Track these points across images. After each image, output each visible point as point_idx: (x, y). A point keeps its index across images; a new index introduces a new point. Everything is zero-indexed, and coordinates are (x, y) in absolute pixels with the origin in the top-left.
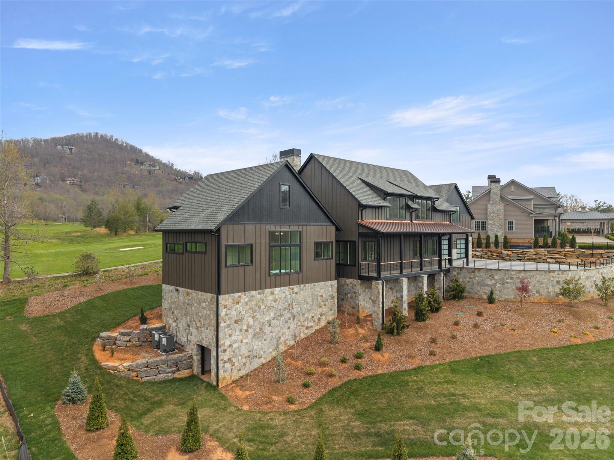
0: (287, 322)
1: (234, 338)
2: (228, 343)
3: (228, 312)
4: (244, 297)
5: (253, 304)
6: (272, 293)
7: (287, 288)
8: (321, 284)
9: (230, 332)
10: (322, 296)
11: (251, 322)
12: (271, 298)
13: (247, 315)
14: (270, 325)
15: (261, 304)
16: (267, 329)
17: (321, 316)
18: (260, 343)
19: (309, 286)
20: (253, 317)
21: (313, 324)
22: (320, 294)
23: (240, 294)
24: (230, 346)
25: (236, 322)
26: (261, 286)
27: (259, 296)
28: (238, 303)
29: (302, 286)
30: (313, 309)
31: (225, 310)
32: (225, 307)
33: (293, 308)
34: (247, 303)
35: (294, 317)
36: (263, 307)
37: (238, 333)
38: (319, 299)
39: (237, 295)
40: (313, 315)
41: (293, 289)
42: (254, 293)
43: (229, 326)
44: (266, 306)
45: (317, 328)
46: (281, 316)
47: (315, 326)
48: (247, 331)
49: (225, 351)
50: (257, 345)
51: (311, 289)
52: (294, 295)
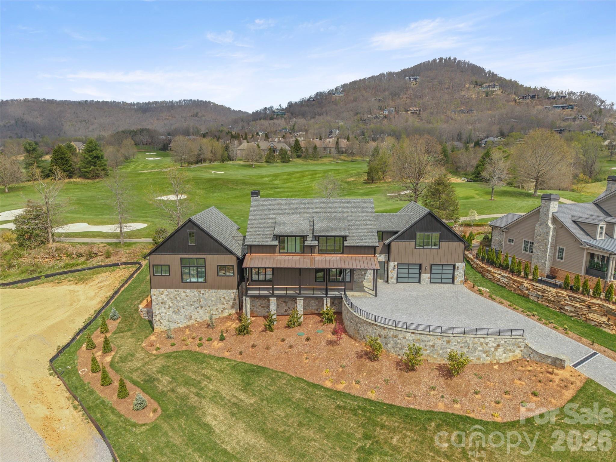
0: (196, 309)
1: (161, 311)
2: (157, 312)
3: (157, 298)
4: (166, 292)
5: (172, 296)
6: (184, 292)
7: (195, 290)
8: (224, 291)
9: (158, 307)
10: (224, 298)
11: (171, 305)
12: (184, 294)
13: (168, 301)
14: (184, 309)
15: (177, 297)
16: (182, 310)
17: (224, 309)
18: (178, 316)
19: (213, 291)
20: (172, 303)
21: (217, 313)
22: (223, 296)
23: (163, 290)
24: (159, 314)
25: (162, 303)
26: (177, 287)
27: (176, 293)
28: (162, 294)
29: (207, 290)
30: (216, 304)
31: (154, 296)
32: (155, 295)
33: (200, 302)
34: (167, 295)
35: (202, 307)
36: (178, 298)
37: (163, 308)
38: (222, 299)
39: (161, 290)
40: (217, 308)
41: (200, 291)
42: (172, 290)
43: (157, 304)
44: (180, 298)
45: (221, 316)
46: (191, 305)
47: (218, 314)
48: (169, 308)
49: (156, 316)
50: (176, 317)
51: (215, 292)
52: (201, 295)
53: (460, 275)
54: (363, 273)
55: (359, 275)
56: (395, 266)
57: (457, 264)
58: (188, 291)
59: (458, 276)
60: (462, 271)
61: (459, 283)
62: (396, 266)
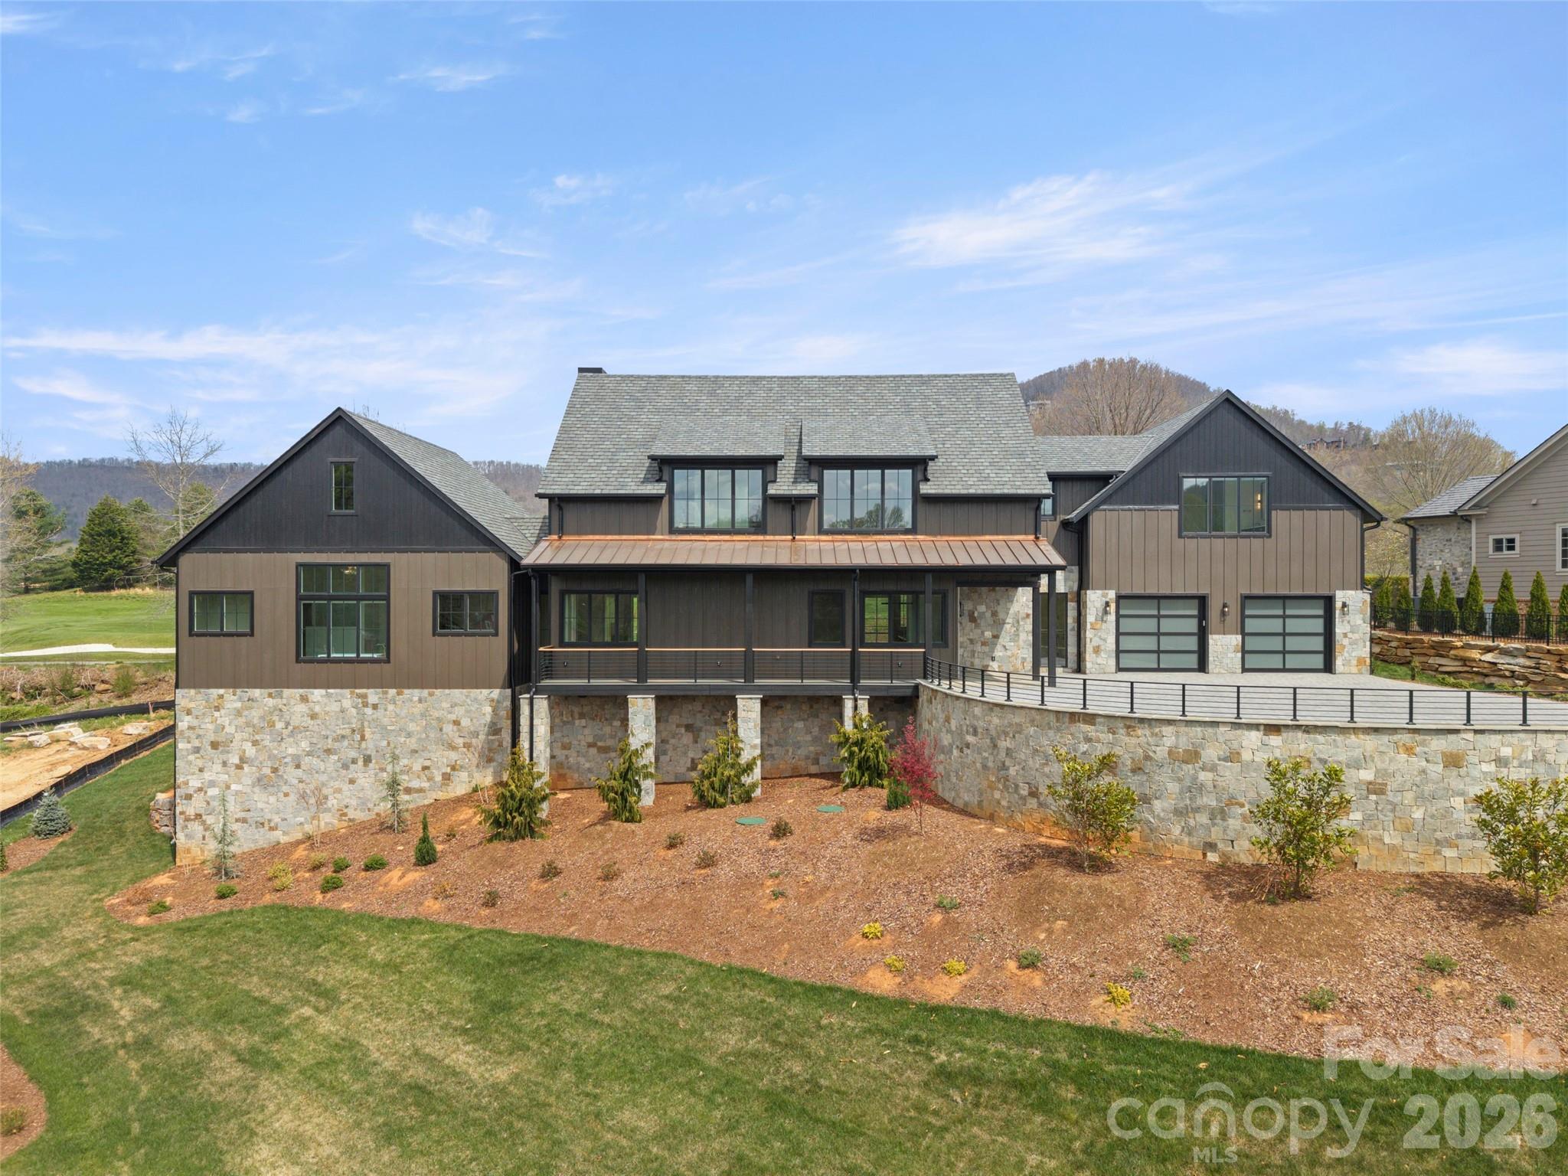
0: (345, 767)
1: (207, 776)
2: (195, 783)
3: (195, 723)
4: (232, 699)
5: (255, 715)
6: (304, 699)
7: (347, 692)
8: (457, 693)
9: (200, 763)
10: (456, 723)
11: (250, 751)
12: (302, 708)
13: (238, 736)
14: (298, 766)
15: (276, 718)
16: (291, 774)
17: (453, 768)
18: (272, 799)
19: (416, 694)
20: (255, 743)
21: (426, 785)
22: (453, 717)
23: (221, 691)
24: (200, 789)
25: (215, 745)
26: (276, 681)
27: (271, 702)
28: (217, 709)
29: (392, 692)
30: (425, 749)
31: (188, 718)
32: (189, 712)
33: (363, 738)
34: (238, 713)
35: (367, 760)
36: (279, 725)
37: (218, 767)
38: (449, 728)
39: (215, 692)
40: (427, 763)
41: (365, 696)
42: (257, 693)
43: (197, 750)
44: (288, 724)
45: (441, 795)
46: (328, 751)
47: (431, 789)
48: (239, 767)
49: (189, 797)
50: (264, 803)
51: (420, 701)
52: (369, 711)
53: (1356, 636)
54: (988, 634)
55: (972, 641)
56: (1107, 604)
57: (1340, 596)
58: (317, 694)
59: (1346, 642)
60: (1360, 622)
61: (1354, 670)
62: (1113, 606)
